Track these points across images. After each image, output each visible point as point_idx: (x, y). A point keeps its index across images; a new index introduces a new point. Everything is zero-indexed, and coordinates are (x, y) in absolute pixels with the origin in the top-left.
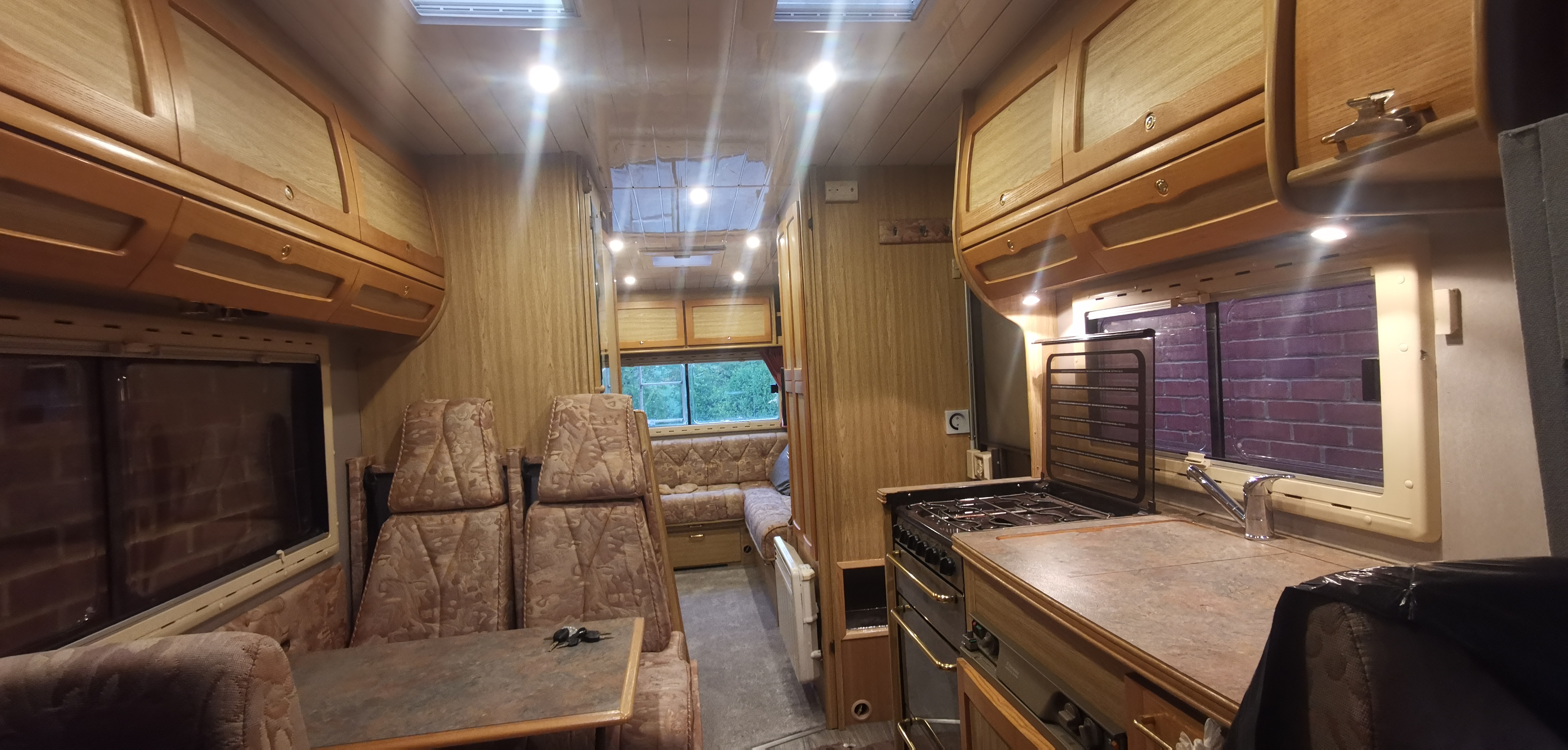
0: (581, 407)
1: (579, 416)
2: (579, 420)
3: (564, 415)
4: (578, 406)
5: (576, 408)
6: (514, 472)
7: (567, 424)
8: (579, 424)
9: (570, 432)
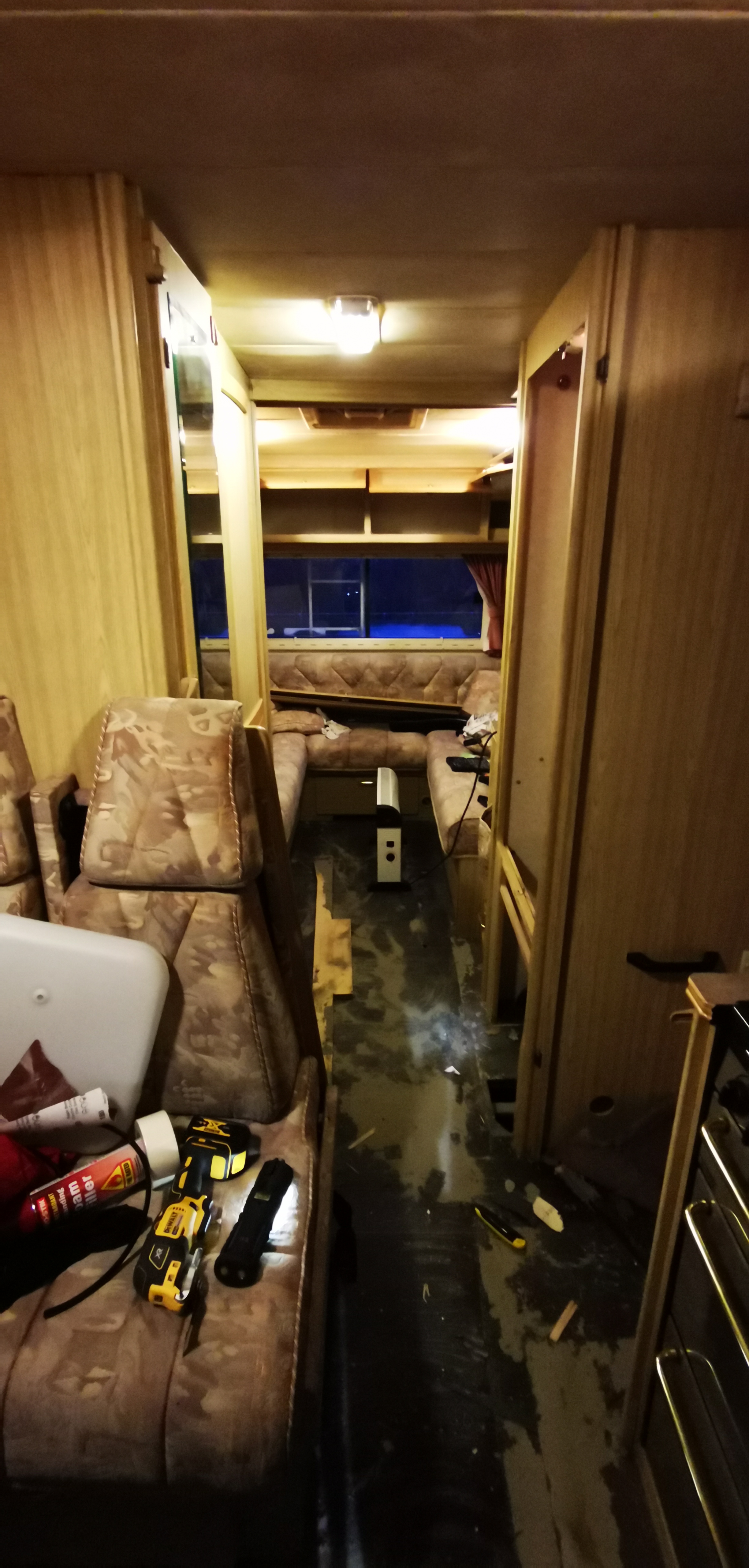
0: (148, 728)
1: (143, 745)
2: (145, 752)
3: (120, 742)
4: (143, 726)
5: (140, 729)
6: (45, 830)
7: (125, 758)
8: (145, 760)
9: (131, 773)
